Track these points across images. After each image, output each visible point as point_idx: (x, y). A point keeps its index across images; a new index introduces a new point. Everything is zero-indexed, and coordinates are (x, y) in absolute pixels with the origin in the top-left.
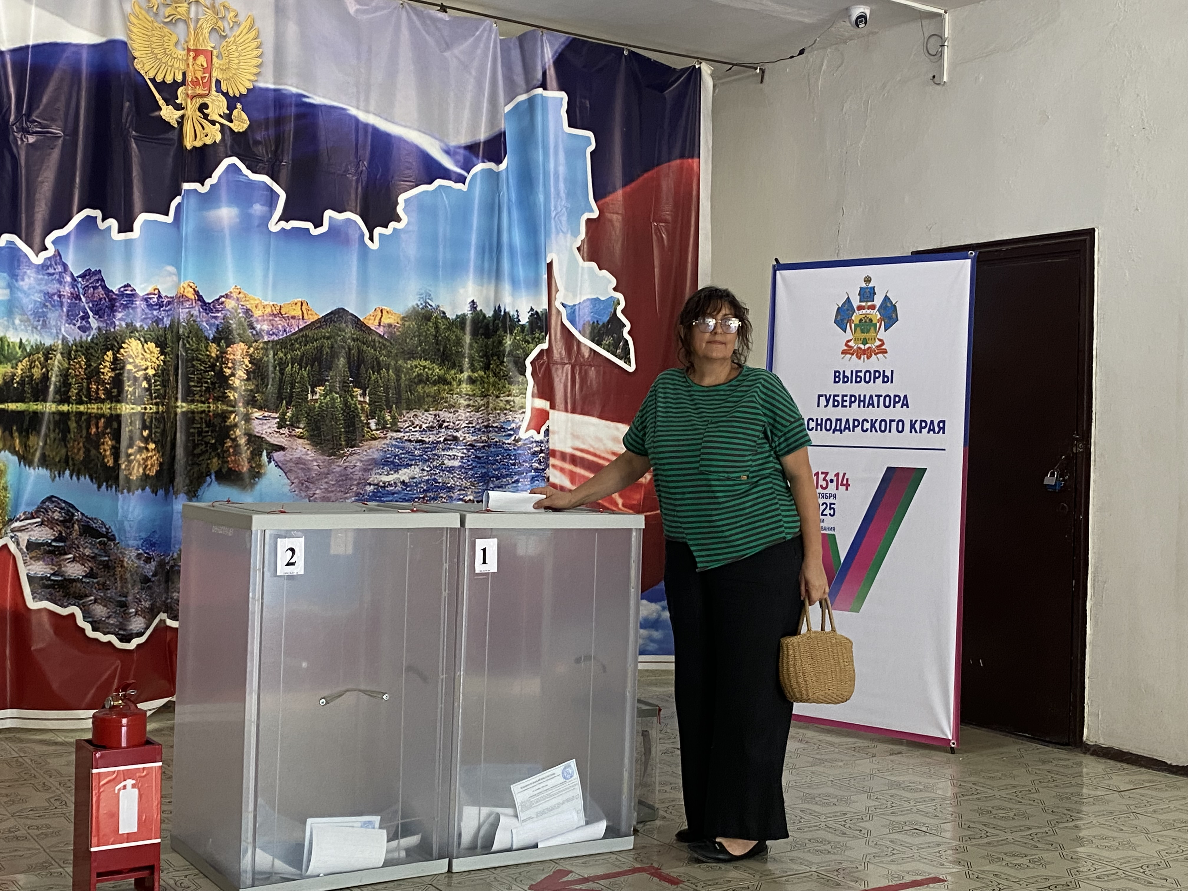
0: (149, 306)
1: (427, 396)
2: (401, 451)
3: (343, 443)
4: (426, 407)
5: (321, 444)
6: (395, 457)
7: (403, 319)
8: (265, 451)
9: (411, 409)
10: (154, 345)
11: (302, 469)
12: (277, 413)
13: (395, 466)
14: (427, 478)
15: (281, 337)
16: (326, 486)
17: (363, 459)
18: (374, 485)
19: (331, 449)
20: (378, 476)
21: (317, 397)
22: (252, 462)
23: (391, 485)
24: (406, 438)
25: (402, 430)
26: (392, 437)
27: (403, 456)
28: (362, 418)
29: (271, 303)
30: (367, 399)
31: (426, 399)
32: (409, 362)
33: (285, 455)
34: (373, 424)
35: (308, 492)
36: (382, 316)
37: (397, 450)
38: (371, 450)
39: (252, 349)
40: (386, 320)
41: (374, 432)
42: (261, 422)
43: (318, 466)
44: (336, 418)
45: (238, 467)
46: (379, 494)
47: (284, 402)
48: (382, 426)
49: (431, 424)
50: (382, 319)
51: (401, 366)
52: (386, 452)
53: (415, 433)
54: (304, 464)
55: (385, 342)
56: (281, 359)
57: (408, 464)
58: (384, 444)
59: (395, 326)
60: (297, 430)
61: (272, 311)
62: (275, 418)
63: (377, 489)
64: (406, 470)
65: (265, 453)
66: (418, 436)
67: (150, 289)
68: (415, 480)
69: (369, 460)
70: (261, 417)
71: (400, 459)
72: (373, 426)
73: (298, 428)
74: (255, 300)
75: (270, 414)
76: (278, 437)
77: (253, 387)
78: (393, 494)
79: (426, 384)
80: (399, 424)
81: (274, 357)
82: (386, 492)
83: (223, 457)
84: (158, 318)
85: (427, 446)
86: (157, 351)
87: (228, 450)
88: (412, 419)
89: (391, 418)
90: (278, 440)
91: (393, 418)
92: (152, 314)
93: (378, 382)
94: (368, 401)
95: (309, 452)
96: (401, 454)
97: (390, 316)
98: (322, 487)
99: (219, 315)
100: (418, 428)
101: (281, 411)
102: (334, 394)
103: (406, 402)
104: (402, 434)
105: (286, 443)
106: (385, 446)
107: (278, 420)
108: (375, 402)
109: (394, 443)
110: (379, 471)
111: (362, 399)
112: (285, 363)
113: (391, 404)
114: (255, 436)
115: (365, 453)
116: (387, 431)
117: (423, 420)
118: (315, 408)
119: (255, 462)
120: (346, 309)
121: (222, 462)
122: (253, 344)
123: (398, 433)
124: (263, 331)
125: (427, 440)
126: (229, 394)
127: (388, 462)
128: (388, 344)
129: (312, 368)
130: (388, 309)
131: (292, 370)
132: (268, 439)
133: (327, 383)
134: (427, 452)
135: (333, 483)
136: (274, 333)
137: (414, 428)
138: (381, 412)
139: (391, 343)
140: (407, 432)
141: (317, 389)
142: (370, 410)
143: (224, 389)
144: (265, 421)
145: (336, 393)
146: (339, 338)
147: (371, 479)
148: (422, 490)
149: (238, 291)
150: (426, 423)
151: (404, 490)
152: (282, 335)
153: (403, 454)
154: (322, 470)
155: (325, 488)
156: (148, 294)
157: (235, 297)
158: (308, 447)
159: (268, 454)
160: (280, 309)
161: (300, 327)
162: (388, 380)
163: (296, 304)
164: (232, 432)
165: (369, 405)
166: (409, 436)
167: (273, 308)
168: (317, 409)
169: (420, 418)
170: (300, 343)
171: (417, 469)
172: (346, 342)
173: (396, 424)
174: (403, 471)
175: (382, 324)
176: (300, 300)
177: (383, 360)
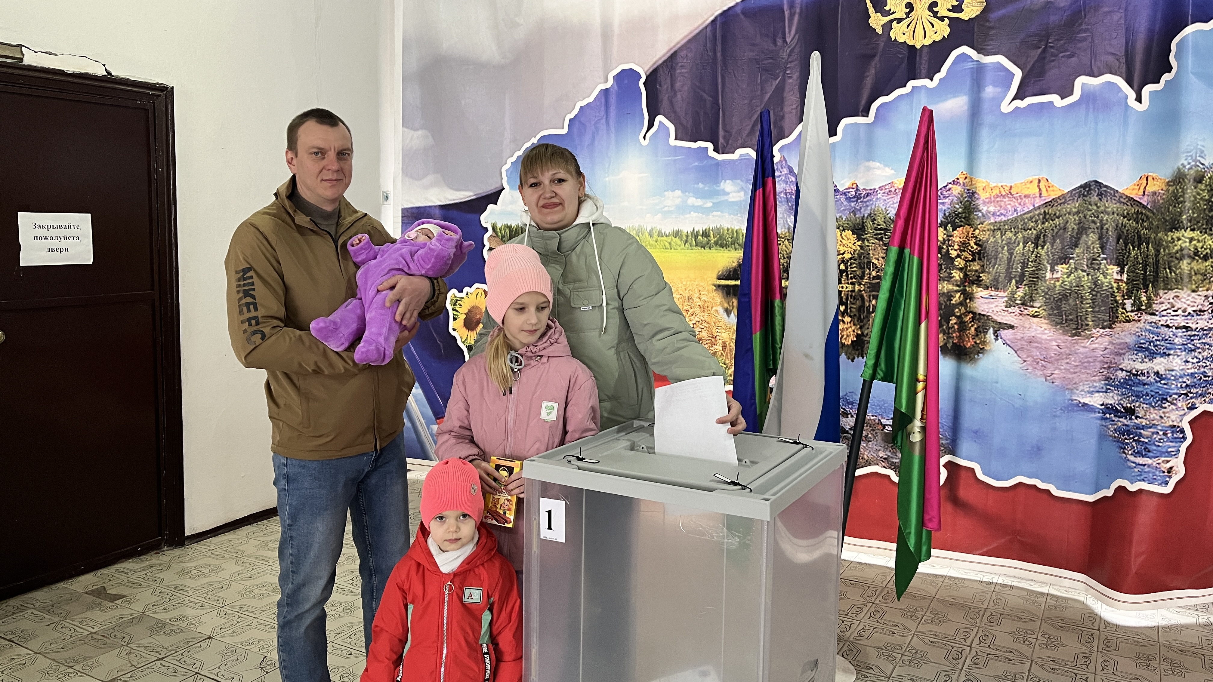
0: (849, 199)
1: (1196, 274)
2: (1156, 338)
3: (1090, 323)
4: (1194, 287)
5: (1061, 323)
6: (1150, 343)
7: (1168, 184)
8: (992, 329)
9: (1171, 289)
10: (850, 232)
11: (1037, 347)
12: (1004, 291)
13: (1150, 353)
14: (1192, 371)
15: (1009, 218)
16: (1065, 366)
17: (1114, 342)
18: (1127, 371)
19: (1074, 329)
20: (1131, 362)
21: (1058, 275)
22: (977, 338)
23: (1143, 374)
24: (1162, 323)
25: (1157, 313)
26: (1146, 320)
27: (1158, 343)
28: (1118, 298)
29: (1000, 185)
30: (1125, 277)
31: (1194, 277)
32: (1169, 233)
33: (1014, 334)
34: (1128, 304)
35: (1045, 371)
36: (1147, 184)
37: (1152, 336)
38: (1124, 333)
39: (977, 231)
40: (1150, 189)
41: (1129, 314)
42: (986, 301)
43: (1058, 346)
44: (1082, 297)
45: (963, 342)
46: (1130, 383)
47: (1014, 281)
48: (1138, 308)
49: (1200, 307)
50: (1147, 188)
51: (1161, 239)
52: (1139, 336)
53: (1175, 318)
54: (1041, 343)
55: (1148, 213)
56: (1010, 239)
57: (1165, 353)
58: (1137, 328)
59: (1159, 193)
60: (1031, 309)
61: (1000, 192)
62: (1003, 297)
63: (1129, 376)
64: (1162, 359)
65: (991, 331)
66: (1181, 321)
67: (848, 184)
68: (1173, 373)
69: (1121, 344)
70: (987, 296)
71: (1155, 346)
72: (1129, 307)
73: (1032, 307)
74: (983, 183)
75: (997, 293)
76: (1006, 316)
77: (977, 268)
78: (1144, 384)
79: (1194, 258)
80: (1154, 305)
81: (1002, 237)
82: (1137, 381)
83: (949, 333)
84: (855, 208)
85: (1194, 333)
86: (853, 238)
87: (953, 327)
88: (1171, 300)
89: (1147, 300)
90: (1007, 318)
91: (1149, 299)
92: (850, 205)
93: (1137, 258)
94: (1125, 280)
95: (1046, 332)
96: (1156, 340)
97: (1155, 183)
98: (1062, 368)
99: (947, 200)
100: (1180, 312)
101: (1010, 290)
102: (1080, 272)
103: (1163, 281)
104: (1157, 318)
105: (1016, 321)
106: (1139, 330)
107: (1006, 299)
108: (1133, 280)
109: (1148, 327)
110: (1134, 357)
111: (1119, 278)
112: (1014, 242)
113: (1148, 283)
114: (980, 314)
115: (1117, 336)
116: (1142, 314)
117: (1188, 302)
118: (1055, 287)
119: (980, 339)
120: (1100, 181)
121: (948, 338)
122: (979, 227)
123: (1153, 317)
124: (989, 213)
125: (1194, 326)
126: (954, 274)
127: (1142, 347)
128: (1150, 215)
129: (1052, 246)
130: (1154, 175)
131: (1023, 249)
132: (995, 317)
133: (1071, 261)
134: (1192, 340)
135: (1076, 364)
136: (1002, 214)
137: (1174, 311)
138: (1138, 291)
139: (1154, 214)
140: (1163, 316)
141: (1059, 268)
142: (1127, 289)
143: (950, 270)
144: (992, 300)
145: (1083, 271)
146: (1089, 213)
147: (1123, 365)
148: (1184, 385)
149: (964, 177)
150: (1194, 306)
151: (1157, 382)
152: (1013, 214)
153: (1159, 340)
154: (1062, 350)
155: (1065, 369)
156: (847, 189)
157: (961, 182)
158: (1045, 326)
159: (995, 332)
160: (1011, 189)
161: (1036, 206)
162: (1147, 256)
163: (1031, 182)
164: (957, 310)
165: (1127, 284)
166: (1167, 321)
167: (1002, 189)
168: (1058, 288)
169: (1183, 300)
170: (1036, 221)
171: (1177, 360)
172: (1098, 217)
173: (1151, 306)
174: (1159, 360)
175: (1146, 193)
176: (1037, 177)
177: (1144, 233)
